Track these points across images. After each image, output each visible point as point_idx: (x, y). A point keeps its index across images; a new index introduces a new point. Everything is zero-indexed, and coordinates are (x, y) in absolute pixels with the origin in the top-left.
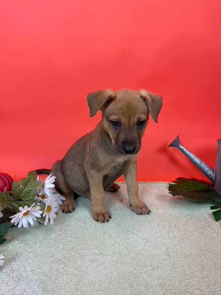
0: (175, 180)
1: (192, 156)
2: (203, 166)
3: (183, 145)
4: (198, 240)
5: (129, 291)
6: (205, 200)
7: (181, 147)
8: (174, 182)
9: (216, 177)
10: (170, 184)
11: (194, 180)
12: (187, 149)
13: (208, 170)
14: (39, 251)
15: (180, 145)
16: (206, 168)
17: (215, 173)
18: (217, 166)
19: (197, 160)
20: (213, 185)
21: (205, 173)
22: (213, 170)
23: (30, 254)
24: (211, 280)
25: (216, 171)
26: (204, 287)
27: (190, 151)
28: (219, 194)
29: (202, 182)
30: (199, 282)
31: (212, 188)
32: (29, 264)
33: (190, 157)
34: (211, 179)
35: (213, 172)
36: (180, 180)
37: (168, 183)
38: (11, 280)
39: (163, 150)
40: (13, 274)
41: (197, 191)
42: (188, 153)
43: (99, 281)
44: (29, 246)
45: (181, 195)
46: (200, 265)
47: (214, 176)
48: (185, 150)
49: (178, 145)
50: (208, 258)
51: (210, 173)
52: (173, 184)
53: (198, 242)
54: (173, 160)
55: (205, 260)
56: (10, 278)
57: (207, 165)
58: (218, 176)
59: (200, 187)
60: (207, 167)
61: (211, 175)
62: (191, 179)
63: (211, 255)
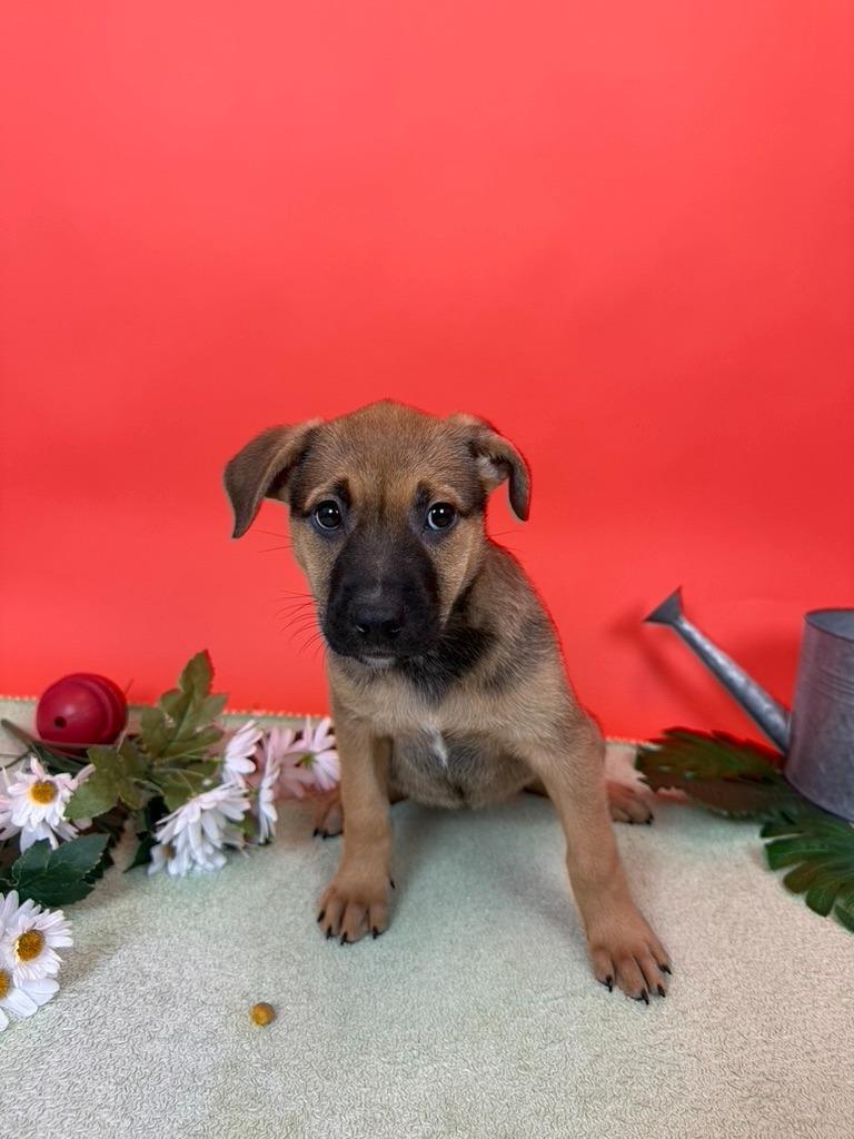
0: (660, 736)
1: (721, 659)
2: (755, 693)
3: (692, 621)
4: (710, 925)
5: (492, 1047)
6: (753, 813)
7: (687, 627)
8: (654, 741)
9: (793, 737)
10: (640, 748)
11: (723, 739)
12: (705, 634)
13: (769, 711)
14: (220, 925)
15: (683, 618)
16: (764, 705)
17: (790, 720)
18: (799, 700)
19: (737, 675)
20: (782, 761)
21: (759, 719)
22: (785, 710)
23: (192, 933)
24: (732, 1036)
25: (794, 714)
26: (709, 1052)
27: (714, 642)
28: (797, 792)
29: (750, 747)
30: (697, 1039)
31: (778, 771)
32: (190, 961)
33: (712, 662)
34: (777, 741)
35: (785, 717)
36: (676, 738)
37: (633, 742)
38: (141, 1000)
39: (628, 630)
40: (143, 984)
41: (728, 780)
42: (708, 647)
43: (403, 1017)
44: (187, 911)
45: (677, 787)
46: (708, 991)
47: (788, 730)
48: (698, 637)
49: (677, 618)
50: (733, 975)
51: (776, 719)
52: (653, 747)
53: (708, 930)
54: (658, 665)
55: (724, 980)
56: (135, 996)
57: (767, 695)
58: (799, 734)
59: (741, 764)
60: (767, 700)
61: (777, 727)
62: (712, 735)
63: (744, 971)
